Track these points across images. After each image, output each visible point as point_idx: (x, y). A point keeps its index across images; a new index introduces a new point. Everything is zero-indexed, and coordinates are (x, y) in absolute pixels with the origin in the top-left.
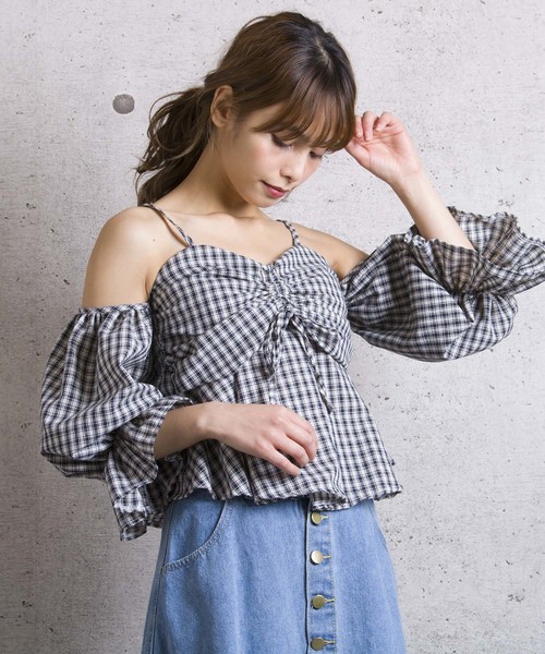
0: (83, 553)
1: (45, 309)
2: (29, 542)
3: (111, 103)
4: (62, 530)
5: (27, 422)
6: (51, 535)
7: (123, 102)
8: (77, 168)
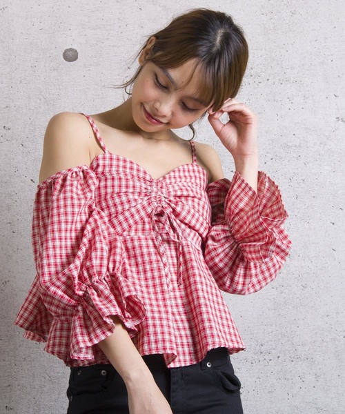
0: (48, 372)
1: (18, 200)
2: (9, 365)
3: (62, 54)
4: (32, 356)
5: (6, 280)
6: (25, 359)
7: (70, 53)
8: (38, 101)
